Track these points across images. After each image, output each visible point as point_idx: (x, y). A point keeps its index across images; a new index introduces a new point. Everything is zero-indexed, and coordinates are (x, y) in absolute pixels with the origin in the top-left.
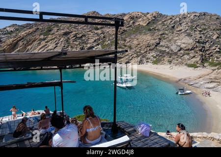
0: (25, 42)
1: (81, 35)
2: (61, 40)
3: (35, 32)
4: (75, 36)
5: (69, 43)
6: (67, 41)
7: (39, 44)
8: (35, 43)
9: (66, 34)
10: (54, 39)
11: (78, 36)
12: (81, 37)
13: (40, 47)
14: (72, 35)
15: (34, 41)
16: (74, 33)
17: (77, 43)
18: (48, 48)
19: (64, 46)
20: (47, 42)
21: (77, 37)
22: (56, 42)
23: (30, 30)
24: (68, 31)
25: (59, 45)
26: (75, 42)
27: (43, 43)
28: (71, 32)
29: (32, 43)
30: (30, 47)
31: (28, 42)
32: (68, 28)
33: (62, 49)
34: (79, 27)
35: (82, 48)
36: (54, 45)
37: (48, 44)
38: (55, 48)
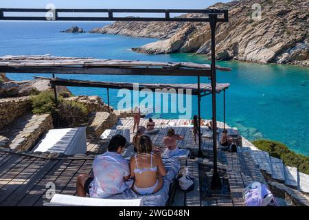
0: (228, 26)
1: (304, 15)
2: (274, 23)
3: (240, 12)
4: (296, 16)
5: (285, 28)
6: (282, 24)
7: (245, 27)
8: (239, 26)
9: (282, 14)
10: (264, 21)
11: (300, 17)
12: (305, 18)
13: (245, 32)
14: (290, 15)
15: (238, 24)
16: (294, 12)
17: (298, 27)
18: (255, 34)
19: (278, 32)
20: (255, 25)
21: (298, 18)
22: (267, 26)
23: (235, 10)
24: (285, 9)
25: (270, 29)
26: (294, 26)
27: (249, 27)
28: (290, 11)
29: (235, 27)
30: (232, 32)
31: (231, 25)
32: (285, 6)
33: (275, 36)
34: (304, 3)
35: (306, 35)
36: (264, 31)
37: (256, 28)
38: (264, 34)
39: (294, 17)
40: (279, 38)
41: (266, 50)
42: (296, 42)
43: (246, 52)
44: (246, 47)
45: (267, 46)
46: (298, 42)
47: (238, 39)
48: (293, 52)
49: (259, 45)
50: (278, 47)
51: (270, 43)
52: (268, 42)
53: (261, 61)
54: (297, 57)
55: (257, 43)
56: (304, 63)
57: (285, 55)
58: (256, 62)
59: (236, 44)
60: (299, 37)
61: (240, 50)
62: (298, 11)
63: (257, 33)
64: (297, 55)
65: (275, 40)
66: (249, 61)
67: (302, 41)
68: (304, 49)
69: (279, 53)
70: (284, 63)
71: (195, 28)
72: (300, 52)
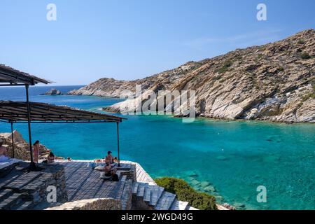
1: (275, 69)
2: (242, 78)
3: (209, 68)
4: (266, 70)
5: (254, 83)
6: (251, 79)
7: (212, 84)
8: (207, 83)
9: (251, 69)
10: (232, 77)
11: (270, 71)
12: (276, 72)
13: (212, 88)
14: (260, 69)
15: (206, 81)
16: (264, 66)
17: (267, 82)
18: (222, 90)
19: (246, 87)
20: (223, 81)
21: (268, 73)
22: (235, 81)
23: (203, 67)
24: (254, 64)
25: (238, 85)
26: (264, 81)
27: (217, 83)
28: (260, 66)
29: (203, 84)
30: (200, 89)
31: (198, 82)
32: (255, 60)
33: (243, 91)
34: (275, 57)
35: (276, 89)
36: (231, 86)
37: (223, 83)
38: (232, 90)
39: (264, 72)
40: (247, 93)
41: (234, 106)
42: (265, 97)
43: (213, 109)
44: (213, 103)
45: (234, 102)
46: (267, 97)
47: (205, 95)
48: (262, 107)
49: (226, 101)
50: (246, 102)
51: (238, 98)
52: (235, 97)
53: (228, 117)
54: (267, 112)
55: (224, 99)
56: (274, 119)
57: (254, 110)
58: (223, 118)
59: (203, 101)
60: (268, 91)
61: (207, 107)
62: (268, 66)
63: (224, 89)
64: (267, 110)
65: (243, 95)
66: (215, 118)
67: (272, 96)
68: (274, 104)
69: (247, 109)
70: (252, 118)
71: (163, 86)
72: (270, 107)
